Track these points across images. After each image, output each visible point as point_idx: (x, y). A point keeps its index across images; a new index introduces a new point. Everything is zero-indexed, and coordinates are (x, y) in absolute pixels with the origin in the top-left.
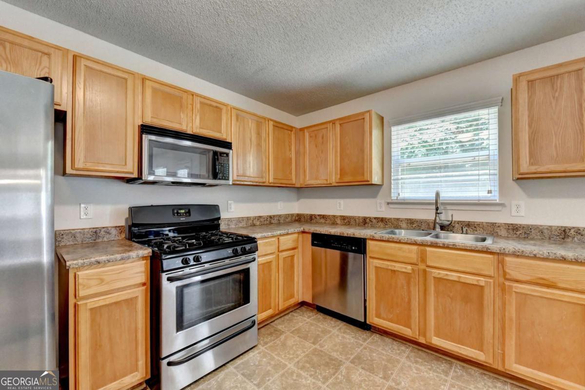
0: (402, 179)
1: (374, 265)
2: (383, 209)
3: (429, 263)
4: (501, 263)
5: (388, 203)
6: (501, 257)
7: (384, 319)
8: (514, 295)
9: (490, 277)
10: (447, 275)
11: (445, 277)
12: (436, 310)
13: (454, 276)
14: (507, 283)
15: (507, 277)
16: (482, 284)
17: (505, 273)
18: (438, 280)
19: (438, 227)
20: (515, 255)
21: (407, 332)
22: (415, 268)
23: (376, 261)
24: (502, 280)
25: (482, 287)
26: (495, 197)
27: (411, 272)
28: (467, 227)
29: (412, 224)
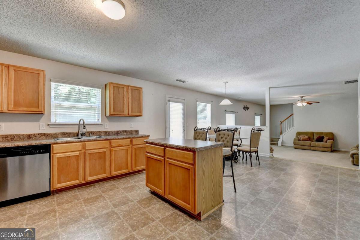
0: (55, 112)
1: (57, 157)
2: (45, 128)
3: (86, 149)
4: (110, 143)
5: (48, 125)
6: (110, 141)
7: (63, 182)
8: (113, 151)
9: (107, 148)
10: (94, 151)
11: (93, 152)
12: (89, 166)
13: (96, 151)
14: (112, 148)
15: (112, 146)
16: (105, 151)
17: (111, 145)
18: (90, 154)
19: (80, 135)
20: (114, 139)
21: (76, 182)
22: (80, 152)
23: (57, 155)
24: (110, 148)
25: (105, 152)
26: (100, 122)
27: (78, 154)
28: (90, 134)
29: (65, 135)
